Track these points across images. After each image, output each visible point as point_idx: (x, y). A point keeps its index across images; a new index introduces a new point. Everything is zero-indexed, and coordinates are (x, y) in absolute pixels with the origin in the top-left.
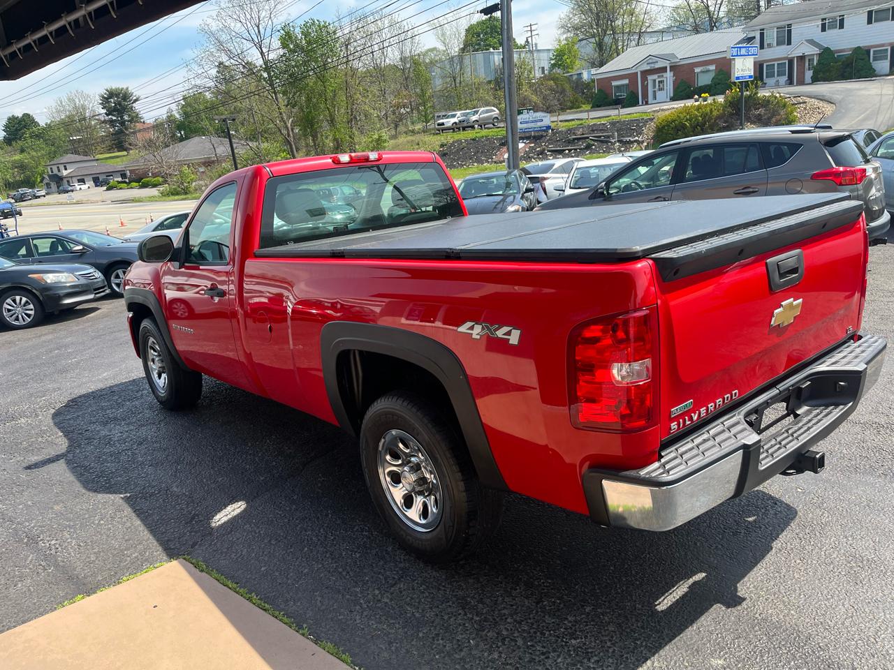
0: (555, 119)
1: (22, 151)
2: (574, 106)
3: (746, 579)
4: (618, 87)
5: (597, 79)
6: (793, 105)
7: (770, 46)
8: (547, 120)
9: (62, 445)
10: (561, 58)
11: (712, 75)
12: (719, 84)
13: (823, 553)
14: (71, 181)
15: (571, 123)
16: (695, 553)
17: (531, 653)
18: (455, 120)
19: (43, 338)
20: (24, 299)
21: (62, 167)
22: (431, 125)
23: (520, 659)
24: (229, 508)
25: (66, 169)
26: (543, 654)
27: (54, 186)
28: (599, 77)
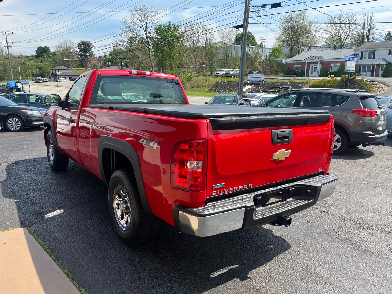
0: (266, 77)
1: (42, 62)
2: (277, 73)
3: (255, 270)
4: (297, 68)
5: (288, 63)
6: (370, 85)
7: (365, 58)
8: (263, 77)
9: (4, 178)
10: (275, 52)
11: (338, 68)
12: (340, 72)
13: (293, 265)
14: (60, 77)
15: (273, 80)
16: (239, 257)
17: (148, 286)
18: (224, 72)
19: (20, 137)
20: (17, 120)
21: (57, 71)
22: (213, 73)
23: (143, 287)
24: (56, 212)
25: (59, 72)
26: (153, 287)
27: (52, 78)
28: (289, 62)
